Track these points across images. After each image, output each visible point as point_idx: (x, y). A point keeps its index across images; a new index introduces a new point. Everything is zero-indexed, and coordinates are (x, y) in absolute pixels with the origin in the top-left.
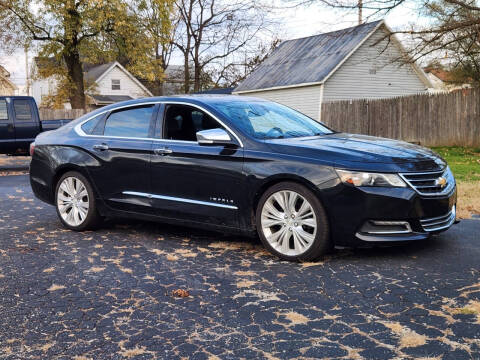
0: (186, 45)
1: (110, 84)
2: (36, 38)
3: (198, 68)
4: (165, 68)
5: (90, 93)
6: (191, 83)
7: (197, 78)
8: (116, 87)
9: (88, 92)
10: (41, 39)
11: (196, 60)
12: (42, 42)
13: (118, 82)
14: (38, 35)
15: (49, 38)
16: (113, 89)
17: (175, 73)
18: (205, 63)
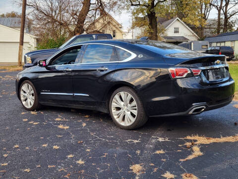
0: (220, 5)
1: (173, 30)
2: (132, 5)
3: (226, 18)
4: (206, 20)
5: (162, 35)
6: (222, 28)
7: (225, 25)
8: (176, 31)
9: (160, 35)
10: (135, 5)
11: (225, 14)
12: (136, 7)
13: (178, 29)
14: (134, 3)
15: (139, 5)
16: (175, 33)
17: (211, 23)
18: (231, 16)
